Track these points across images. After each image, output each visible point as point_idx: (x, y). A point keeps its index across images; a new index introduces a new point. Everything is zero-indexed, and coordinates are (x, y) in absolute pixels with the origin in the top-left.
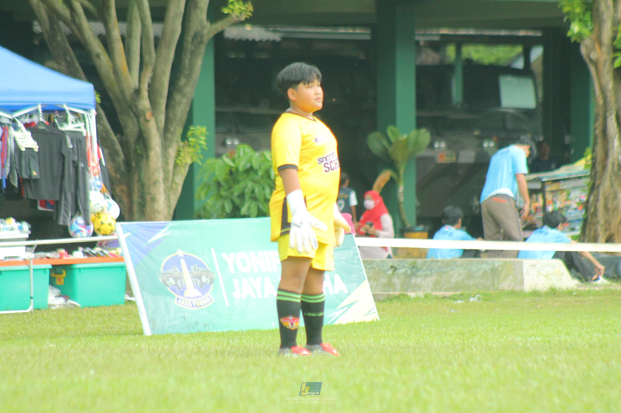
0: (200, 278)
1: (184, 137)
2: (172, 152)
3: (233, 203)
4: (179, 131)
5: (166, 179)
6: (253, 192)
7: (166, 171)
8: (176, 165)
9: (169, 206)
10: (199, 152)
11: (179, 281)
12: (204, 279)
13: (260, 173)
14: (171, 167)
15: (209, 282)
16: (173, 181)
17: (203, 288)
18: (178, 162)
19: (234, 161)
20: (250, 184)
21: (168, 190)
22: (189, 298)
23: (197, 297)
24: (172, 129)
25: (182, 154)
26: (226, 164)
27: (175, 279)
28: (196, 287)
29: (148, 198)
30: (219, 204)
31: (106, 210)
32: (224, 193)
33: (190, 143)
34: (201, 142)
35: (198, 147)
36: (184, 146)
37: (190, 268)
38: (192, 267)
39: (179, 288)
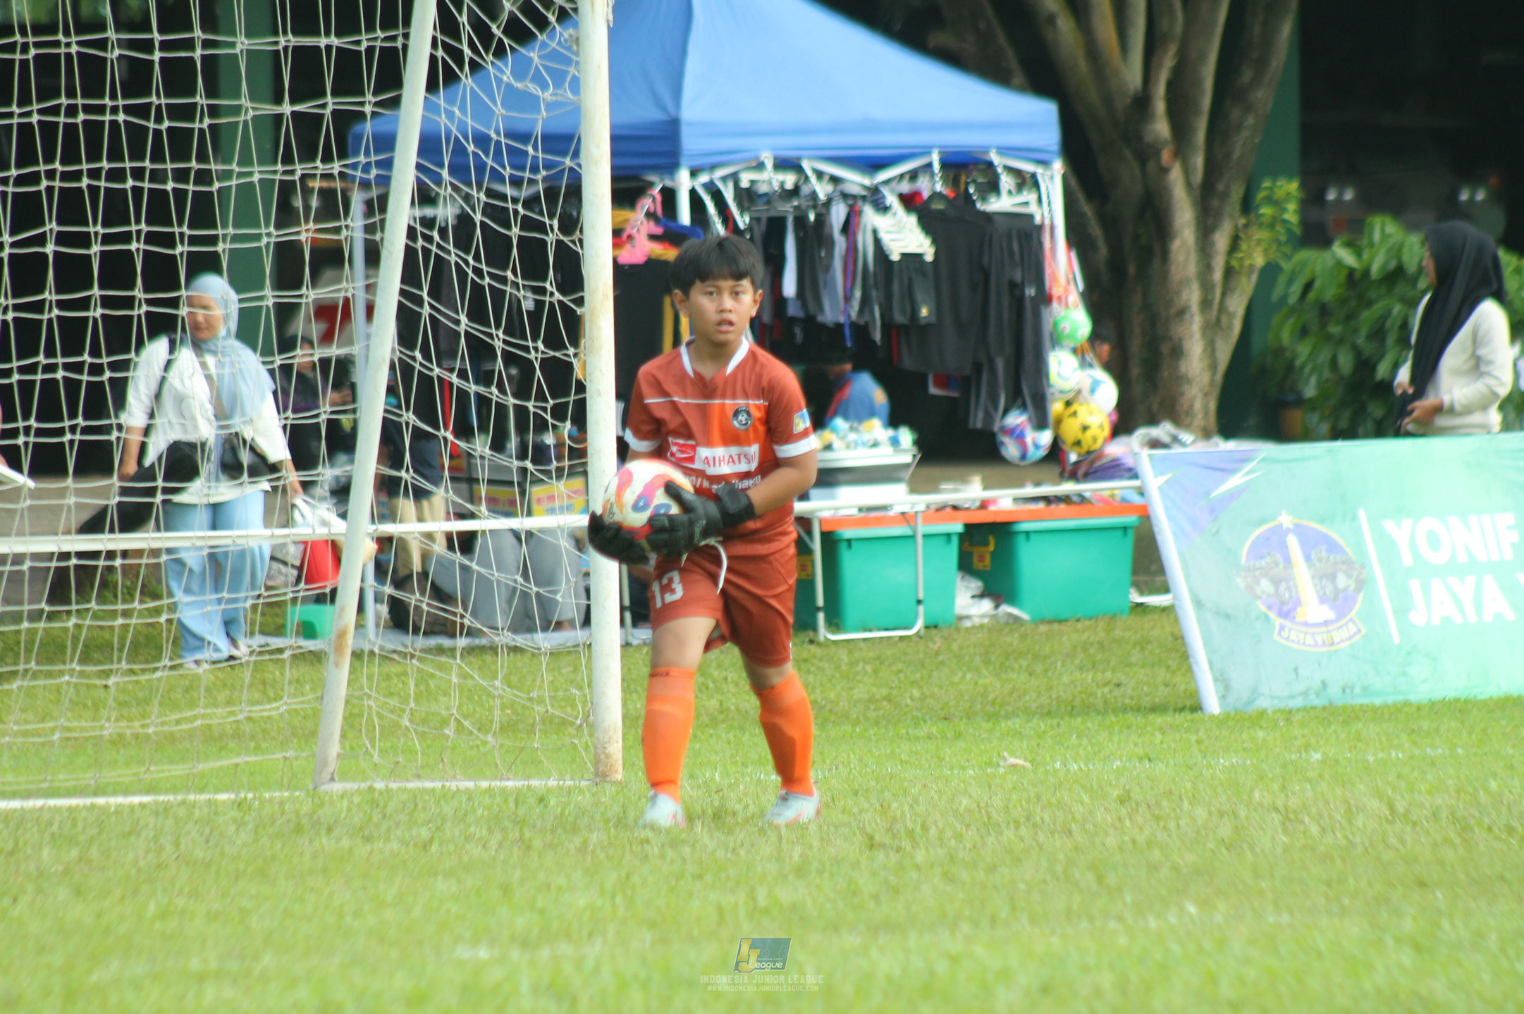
0: (1332, 578)
1: (1247, 206)
2: (1221, 240)
3: (1358, 352)
4: (1236, 192)
5: (1205, 304)
6: (1403, 325)
7: (1206, 287)
8: (1229, 272)
9: (1213, 367)
10: (1283, 238)
11: (1283, 586)
12: (1342, 581)
14: (1218, 275)
15: (1352, 587)
16: (1222, 308)
17: (1341, 601)
18: (1234, 263)
19: (1358, 254)
20: (1397, 309)
21: (1213, 328)
22: (1306, 624)
23: (1327, 623)
24: (1220, 186)
25: (1243, 245)
26: (1339, 263)
27: (1276, 581)
28: (1323, 599)
29: (1165, 349)
30: (1324, 356)
31: (1086, 394)
32: (1335, 329)
33: (1261, 220)
34: (1287, 216)
35: (1279, 228)
36: (1246, 226)
37: (1307, 558)
38: (1313, 555)
39: (1283, 603)
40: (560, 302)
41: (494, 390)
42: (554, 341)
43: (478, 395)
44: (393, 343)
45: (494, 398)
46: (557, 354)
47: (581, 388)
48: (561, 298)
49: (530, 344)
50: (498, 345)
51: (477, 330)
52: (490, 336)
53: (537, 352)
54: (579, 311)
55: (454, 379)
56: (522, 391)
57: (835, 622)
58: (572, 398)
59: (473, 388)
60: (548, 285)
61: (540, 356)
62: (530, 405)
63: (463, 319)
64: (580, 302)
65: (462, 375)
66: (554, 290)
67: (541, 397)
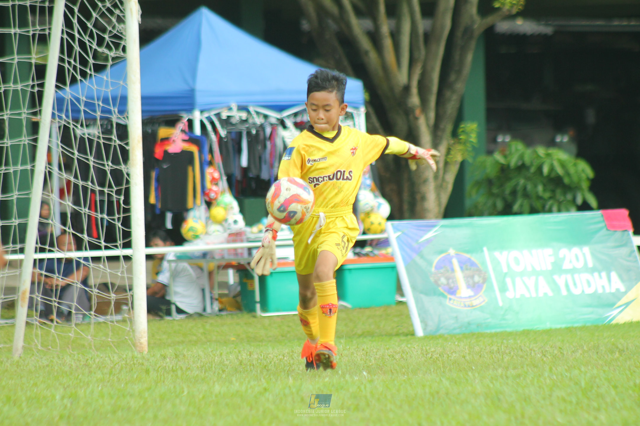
0: (472, 277)
1: (455, 134)
3: (505, 200)
4: (449, 128)
5: (436, 179)
6: (525, 189)
8: (446, 164)
9: (439, 205)
10: (470, 149)
11: (451, 281)
12: (477, 279)
13: (533, 170)
14: (441, 165)
15: (481, 281)
16: (443, 180)
17: (476, 287)
18: (448, 160)
19: (505, 156)
20: (522, 182)
21: (439, 188)
22: (461, 298)
23: (470, 297)
24: (442, 126)
25: (452, 152)
26: (497, 162)
27: (448, 279)
28: (468, 286)
29: (418, 197)
30: (490, 202)
31: (375, 209)
32: (495, 190)
33: (461, 141)
34: (471, 140)
35: (468, 145)
36: (454, 144)
37: (461, 268)
38: (464, 267)
39: (451, 288)
40: (120, 145)
41: (90, 183)
42: (115, 161)
43: (82, 186)
44: (46, 164)
45: (90, 187)
46: (118, 168)
47: (128, 182)
48: (120, 143)
49: (105, 163)
50: (91, 164)
51: (82, 157)
52: (88, 159)
53: (108, 166)
54: (127, 148)
55: (72, 179)
56: (102, 184)
57: (265, 308)
58: (124, 187)
59: (81, 183)
60: (113, 137)
61: (110, 168)
62: (106, 190)
63: (76, 152)
64: (127, 144)
65: (76, 177)
66: (117, 140)
67: (110, 186)
